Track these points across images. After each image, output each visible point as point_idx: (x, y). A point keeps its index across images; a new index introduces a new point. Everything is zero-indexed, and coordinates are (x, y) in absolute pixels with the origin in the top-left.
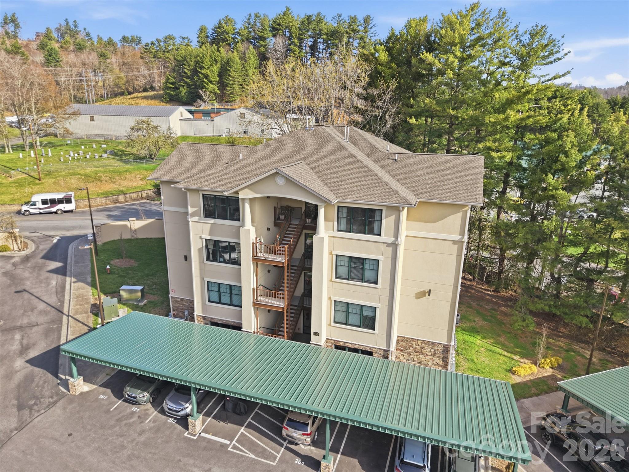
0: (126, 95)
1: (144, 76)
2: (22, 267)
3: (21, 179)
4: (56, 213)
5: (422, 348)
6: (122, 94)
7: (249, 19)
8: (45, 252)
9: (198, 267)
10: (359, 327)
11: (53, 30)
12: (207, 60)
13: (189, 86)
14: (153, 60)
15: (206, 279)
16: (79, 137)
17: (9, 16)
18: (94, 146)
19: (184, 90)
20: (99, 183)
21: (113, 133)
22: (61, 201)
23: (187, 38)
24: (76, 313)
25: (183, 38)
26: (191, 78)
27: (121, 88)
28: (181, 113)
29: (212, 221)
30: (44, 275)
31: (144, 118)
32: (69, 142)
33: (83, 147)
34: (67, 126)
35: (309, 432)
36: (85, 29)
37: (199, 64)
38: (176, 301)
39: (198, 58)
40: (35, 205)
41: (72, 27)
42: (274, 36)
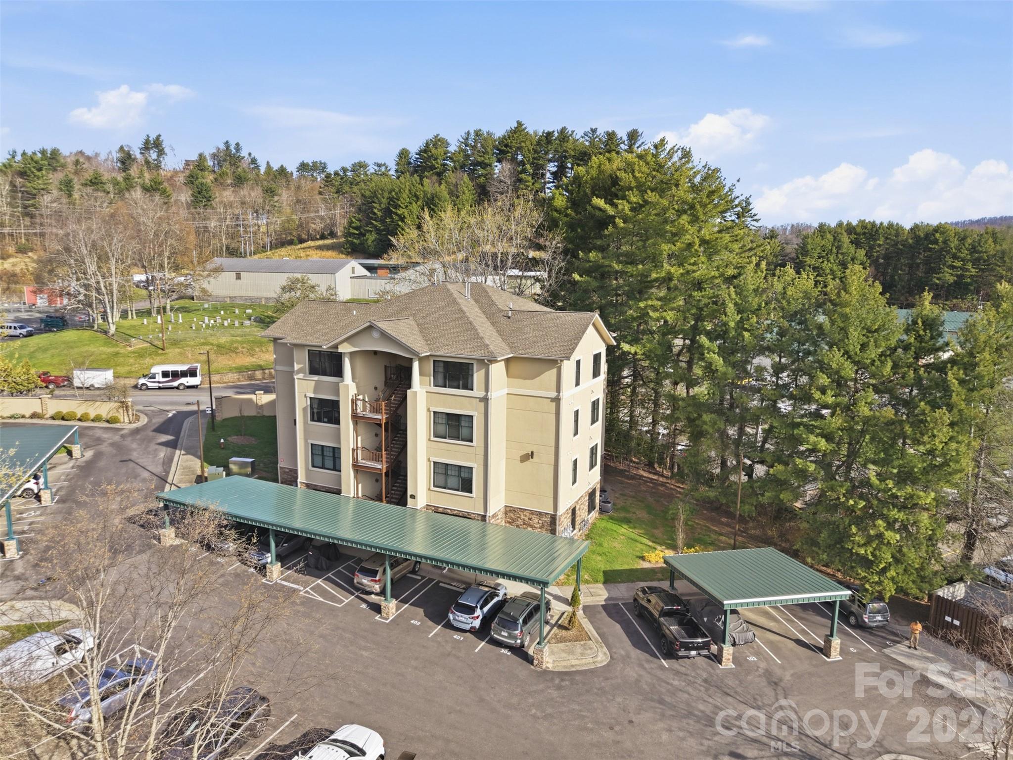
0: (295, 245)
1: (322, 218)
2: (130, 438)
3: (142, 349)
4: (177, 388)
5: (530, 519)
6: (291, 243)
7: (467, 139)
8: (157, 425)
9: (302, 428)
10: (458, 490)
11: (208, 158)
12: (405, 196)
13: (378, 231)
14: (336, 195)
15: (311, 442)
16: (220, 299)
17: (153, 137)
18: (237, 311)
19: (371, 238)
20: (234, 355)
21: (263, 294)
22: (184, 374)
23: (384, 164)
24: (180, 482)
25: (379, 165)
26: (382, 221)
27: (291, 234)
28: (353, 268)
29: (316, 378)
30: (153, 446)
31: (299, 276)
32: (206, 306)
33: (222, 312)
34: (205, 285)
35: (377, 578)
36: (250, 154)
37: (393, 202)
38: (285, 472)
39: (393, 193)
40: (154, 378)
41: (234, 151)
42: (499, 161)
